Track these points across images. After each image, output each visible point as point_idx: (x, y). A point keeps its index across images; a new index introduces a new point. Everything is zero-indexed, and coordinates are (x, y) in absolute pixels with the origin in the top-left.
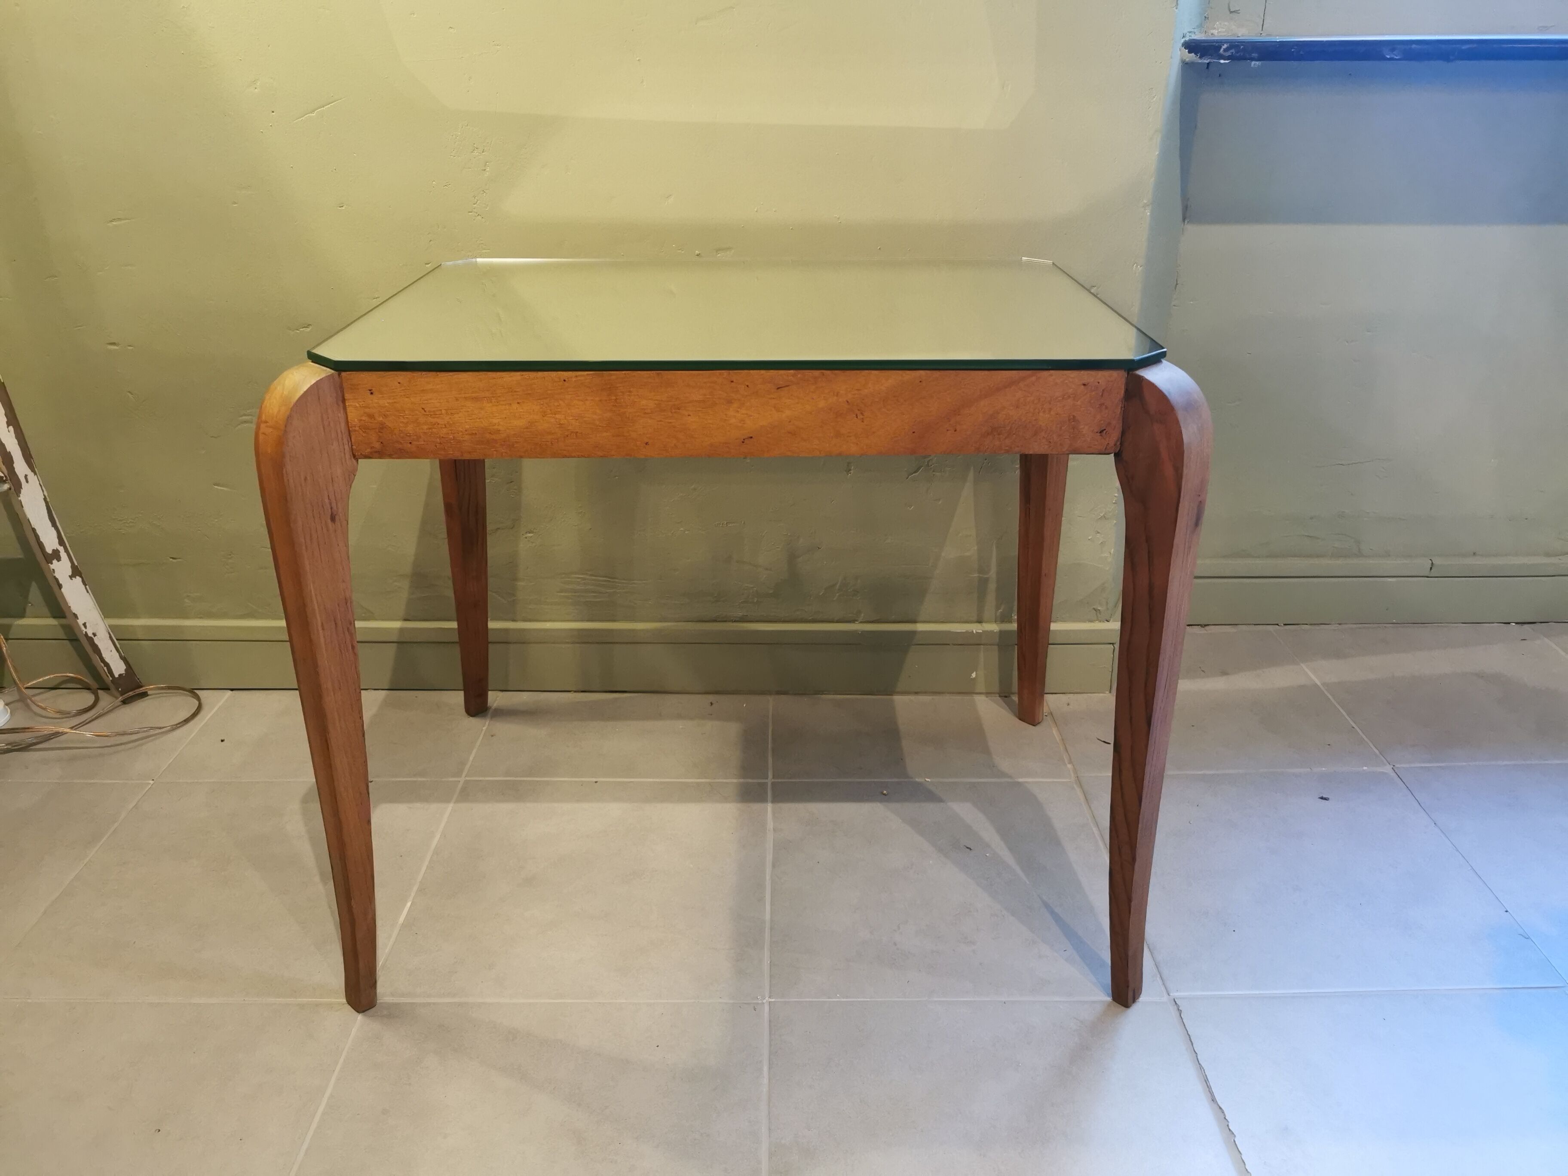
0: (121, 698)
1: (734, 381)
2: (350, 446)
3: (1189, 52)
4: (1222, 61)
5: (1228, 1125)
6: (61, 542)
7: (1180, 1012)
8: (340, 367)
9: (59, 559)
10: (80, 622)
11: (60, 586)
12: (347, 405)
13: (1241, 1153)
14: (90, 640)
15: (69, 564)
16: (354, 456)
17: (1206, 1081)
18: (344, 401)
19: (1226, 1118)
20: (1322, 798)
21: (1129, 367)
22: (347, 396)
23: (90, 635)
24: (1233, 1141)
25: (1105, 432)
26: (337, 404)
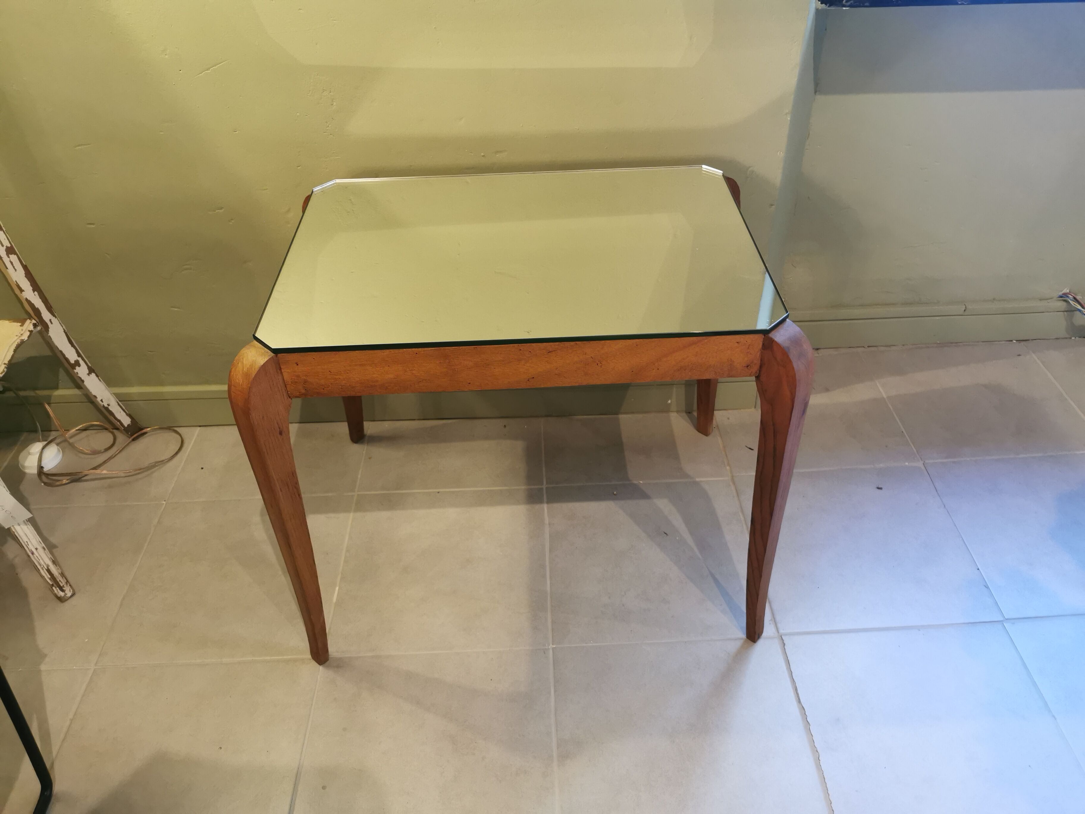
0: (131, 439)
1: (522, 350)
2: (287, 393)
3: (821, 3)
4: (844, 8)
5: (806, 718)
6: (79, 355)
7: (784, 644)
8: (277, 351)
9: (79, 365)
10: (99, 399)
11: (83, 381)
12: (282, 371)
13: (812, 736)
14: (107, 409)
15: (86, 367)
16: (290, 397)
17: (796, 690)
18: (280, 369)
19: (806, 713)
20: (878, 488)
21: (765, 333)
22: (282, 367)
23: (106, 406)
24: (808, 727)
25: (750, 366)
26: (277, 372)
